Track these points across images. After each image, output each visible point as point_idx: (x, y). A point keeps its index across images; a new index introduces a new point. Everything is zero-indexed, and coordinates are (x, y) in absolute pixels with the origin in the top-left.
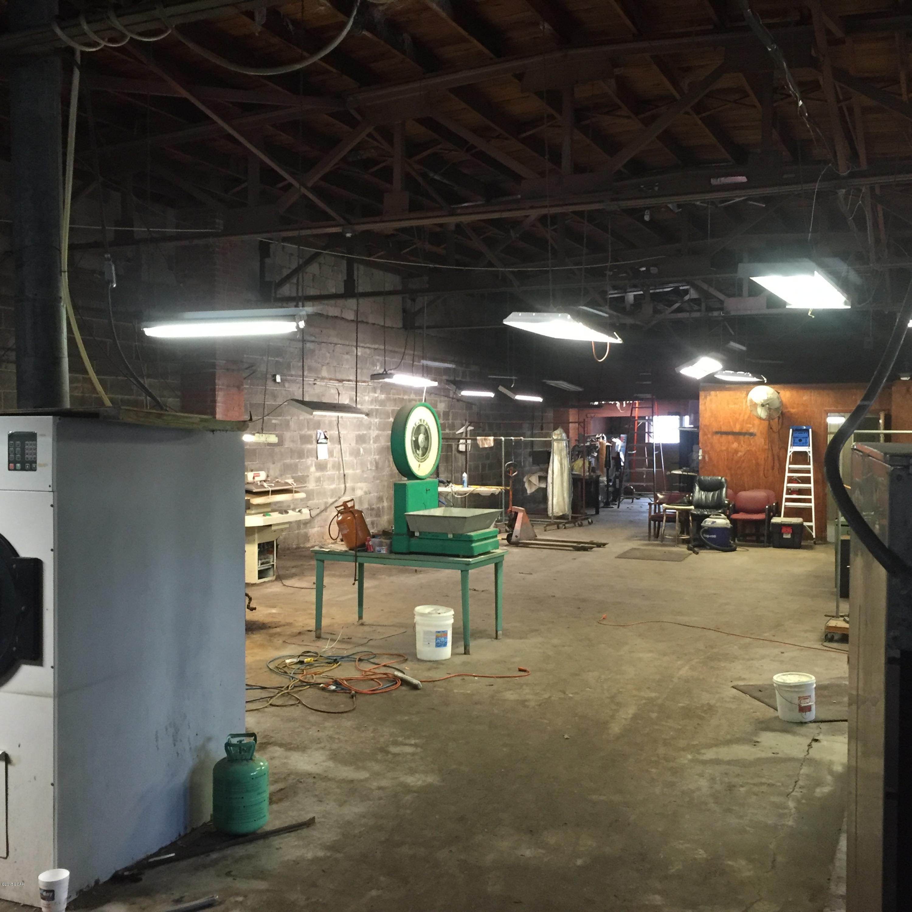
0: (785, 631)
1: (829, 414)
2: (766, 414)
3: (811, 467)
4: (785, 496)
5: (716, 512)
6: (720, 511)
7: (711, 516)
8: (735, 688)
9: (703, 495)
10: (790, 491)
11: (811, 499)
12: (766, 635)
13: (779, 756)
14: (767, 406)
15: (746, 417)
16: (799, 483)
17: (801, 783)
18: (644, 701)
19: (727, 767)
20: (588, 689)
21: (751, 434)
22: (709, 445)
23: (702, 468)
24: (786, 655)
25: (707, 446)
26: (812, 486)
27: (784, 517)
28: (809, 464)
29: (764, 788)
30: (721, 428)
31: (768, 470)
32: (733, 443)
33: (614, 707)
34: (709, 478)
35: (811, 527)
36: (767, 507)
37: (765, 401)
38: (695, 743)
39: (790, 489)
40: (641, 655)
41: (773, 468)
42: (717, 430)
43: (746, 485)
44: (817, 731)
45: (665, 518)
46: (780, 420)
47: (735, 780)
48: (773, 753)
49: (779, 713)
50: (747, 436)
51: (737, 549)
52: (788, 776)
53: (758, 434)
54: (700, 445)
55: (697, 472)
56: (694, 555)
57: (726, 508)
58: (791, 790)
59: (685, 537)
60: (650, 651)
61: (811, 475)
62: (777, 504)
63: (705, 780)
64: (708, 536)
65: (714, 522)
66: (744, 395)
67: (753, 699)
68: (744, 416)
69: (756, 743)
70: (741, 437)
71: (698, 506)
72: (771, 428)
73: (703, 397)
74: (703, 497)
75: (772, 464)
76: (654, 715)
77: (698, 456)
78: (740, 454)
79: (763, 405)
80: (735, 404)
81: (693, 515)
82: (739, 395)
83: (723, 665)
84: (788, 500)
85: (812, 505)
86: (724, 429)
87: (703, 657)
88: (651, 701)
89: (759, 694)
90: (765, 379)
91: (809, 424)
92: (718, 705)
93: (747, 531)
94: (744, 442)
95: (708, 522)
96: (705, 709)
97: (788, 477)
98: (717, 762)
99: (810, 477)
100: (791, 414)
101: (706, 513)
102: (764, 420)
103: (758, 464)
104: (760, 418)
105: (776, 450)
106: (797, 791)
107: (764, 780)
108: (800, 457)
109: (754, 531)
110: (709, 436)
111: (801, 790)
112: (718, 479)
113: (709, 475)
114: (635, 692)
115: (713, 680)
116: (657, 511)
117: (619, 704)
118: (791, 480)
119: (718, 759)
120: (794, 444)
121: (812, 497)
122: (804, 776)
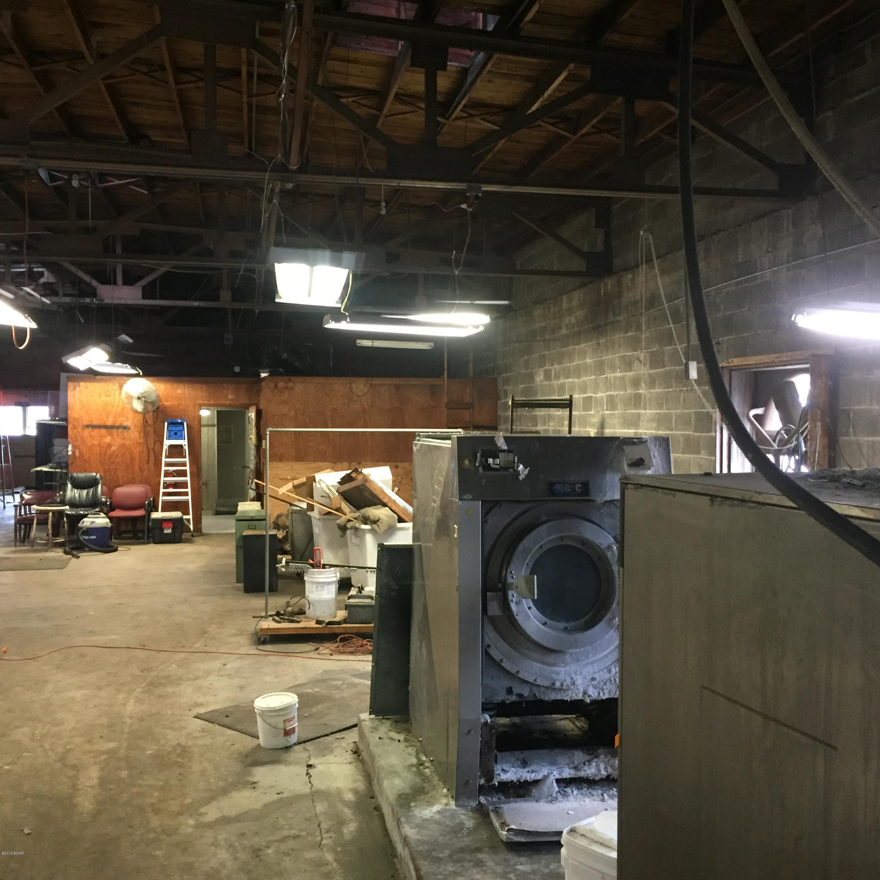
0: (214, 638)
1: (202, 407)
2: (142, 407)
3: (187, 460)
4: (162, 490)
5: (93, 511)
6: (97, 510)
7: (89, 516)
8: (198, 718)
9: (76, 493)
10: (167, 485)
11: (187, 492)
12: (197, 645)
13: (285, 795)
14: (144, 399)
15: (119, 409)
16: (174, 476)
17: (324, 826)
18: (103, 757)
19: (239, 825)
20: (27, 754)
21: (125, 428)
22: (79, 438)
23: (72, 463)
24: (228, 666)
25: (77, 440)
26: (188, 479)
27: (162, 511)
28: (185, 457)
29: (291, 844)
30: (92, 421)
31: (143, 465)
32: (106, 437)
33: (71, 773)
34: (82, 475)
35: (188, 520)
36: (147, 502)
37: (141, 394)
38: (189, 801)
39: (166, 483)
40: (71, 694)
41: (148, 462)
42: (88, 424)
43: (120, 481)
44: (306, 755)
45: (35, 521)
46: (155, 414)
47: (257, 841)
48: (278, 794)
49: (262, 741)
50: (120, 430)
51: (119, 549)
52: (307, 820)
53: (132, 428)
54: (69, 439)
55: (67, 467)
56: (74, 560)
57: (104, 506)
58: (320, 838)
59: (61, 540)
60: (80, 687)
61: (188, 468)
62: (154, 499)
63: (224, 851)
64: (86, 538)
65: (93, 522)
66: (116, 387)
67: (224, 728)
68: (117, 408)
69: (254, 785)
70: (115, 431)
71: (73, 505)
72: (147, 422)
73: (72, 388)
74: (77, 495)
75: (147, 458)
76: (124, 774)
77: (68, 451)
78: (113, 448)
79: (139, 398)
80: (107, 396)
81: (68, 516)
82: (112, 386)
83: (170, 691)
84: (165, 494)
85: (189, 498)
86: (95, 422)
87: (144, 685)
88: (111, 753)
89: (227, 721)
90: (141, 372)
91: (183, 417)
92: (190, 743)
93: (123, 528)
94: (118, 435)
95: (86, 522)
96: (178, 752)
97: (165, 470)
98: (225, 821)
99: (186, 470)
100: (166, 407)
101: (82, 512)
102: (139, 413)
103: (132, 459)
104: (136, 412)
105: (151, 442)
106: (326, 838)
107: (286, 833)
108: (175, 451)
109: (130, 528)
110: (80, 430)
111: (330, 835)
112: (93, 476)
113: (81, 472)
114: (87, 747)
115: (169, 712)
116: (23, 513)
117: (74, 767)
118: (167, 474)
119: (224, 816)
120: (169, 438)
121: (189, 490)
122: (323, 816)
